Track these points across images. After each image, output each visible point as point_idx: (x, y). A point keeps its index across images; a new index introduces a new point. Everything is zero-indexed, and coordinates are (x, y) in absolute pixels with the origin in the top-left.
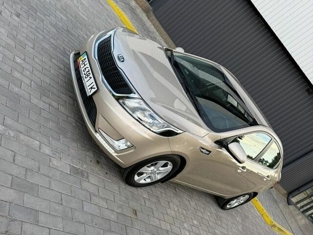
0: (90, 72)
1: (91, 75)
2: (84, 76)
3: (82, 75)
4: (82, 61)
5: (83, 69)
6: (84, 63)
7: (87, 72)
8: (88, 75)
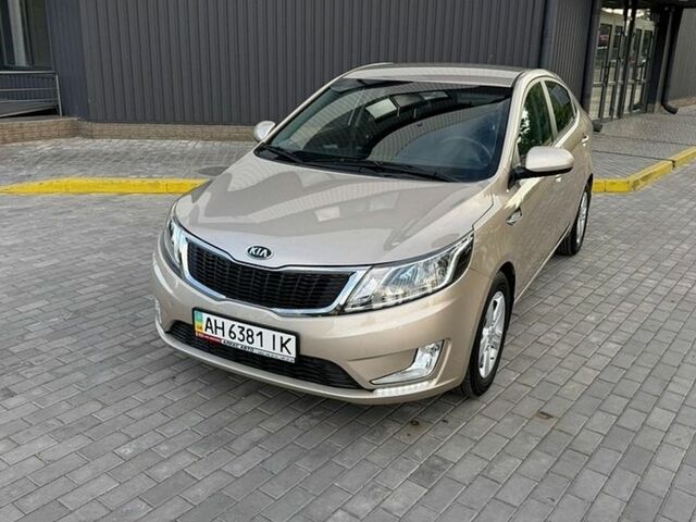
0: (247, 327)
1: (256, 330)
2: (247, 344)
3: (239, 347)
4: (207, 327)
5: (227, 338)
6: (216, 327)
7: (241, 333)
8: (249, 336)
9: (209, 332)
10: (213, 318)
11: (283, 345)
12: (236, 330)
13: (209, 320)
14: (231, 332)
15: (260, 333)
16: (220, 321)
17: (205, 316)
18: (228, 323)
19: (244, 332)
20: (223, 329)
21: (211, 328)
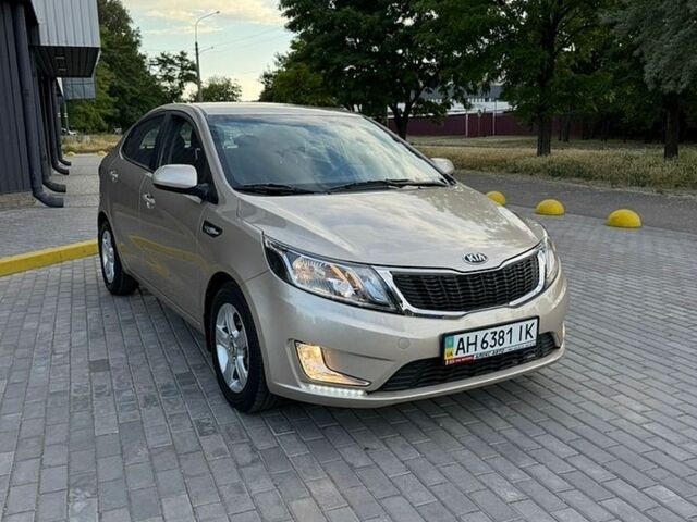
0: (498, 329)
1: (506, 328)
2: (497, 347)
3: (491, 354)
4: (459, 349)
5: (480, 350)
6: (469, 344)
7: (493, 338)
8: (500, 337)
9: (461, 354)
10: (465, 336)
11: (528, 332)
12: (489, 339)
13: (461, 340)
14: (483, 342)
15: (511, 330)
16: (472, 336)
17: (457, 338)
18: (481, 334)
19: (497, 337)
20: (475, 343)
21: (463, 348)
